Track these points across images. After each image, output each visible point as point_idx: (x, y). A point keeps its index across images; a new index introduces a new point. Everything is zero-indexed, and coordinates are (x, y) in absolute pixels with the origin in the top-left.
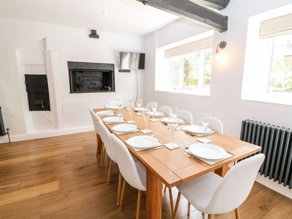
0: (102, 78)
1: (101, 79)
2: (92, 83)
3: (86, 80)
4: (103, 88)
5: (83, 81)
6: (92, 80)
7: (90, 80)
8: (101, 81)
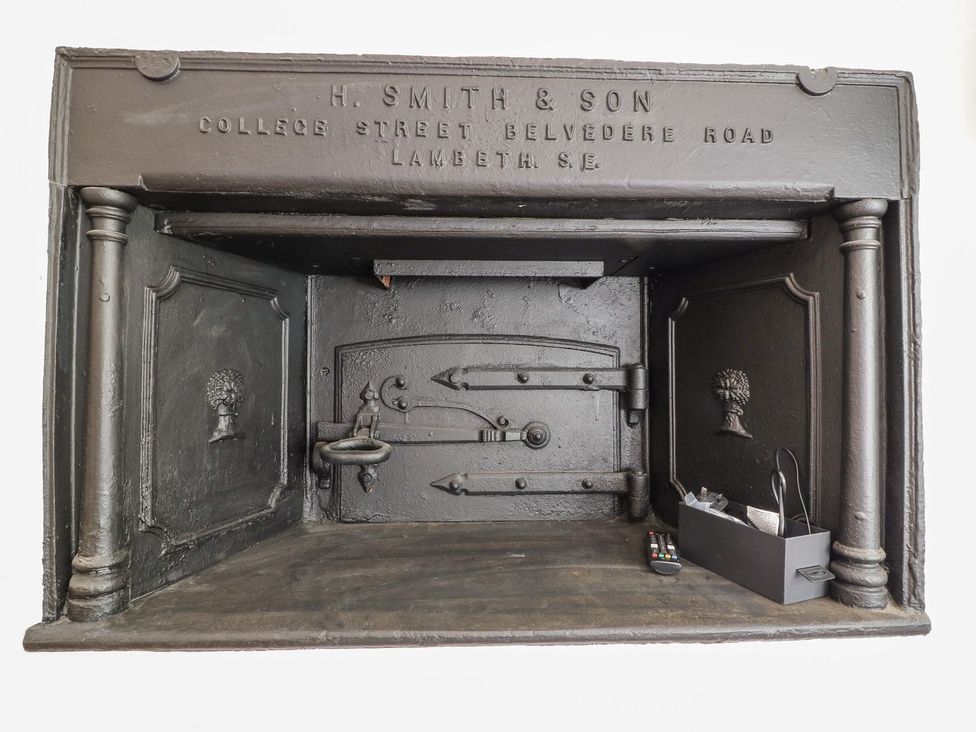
0: (631, 356)
1: (629, 372)
2: (502, 424)
3: (420, 386)
4: (640, 499)
5: (391, 395)
6: (510, 379)
7: (473, 379)
8: (625, 397)
